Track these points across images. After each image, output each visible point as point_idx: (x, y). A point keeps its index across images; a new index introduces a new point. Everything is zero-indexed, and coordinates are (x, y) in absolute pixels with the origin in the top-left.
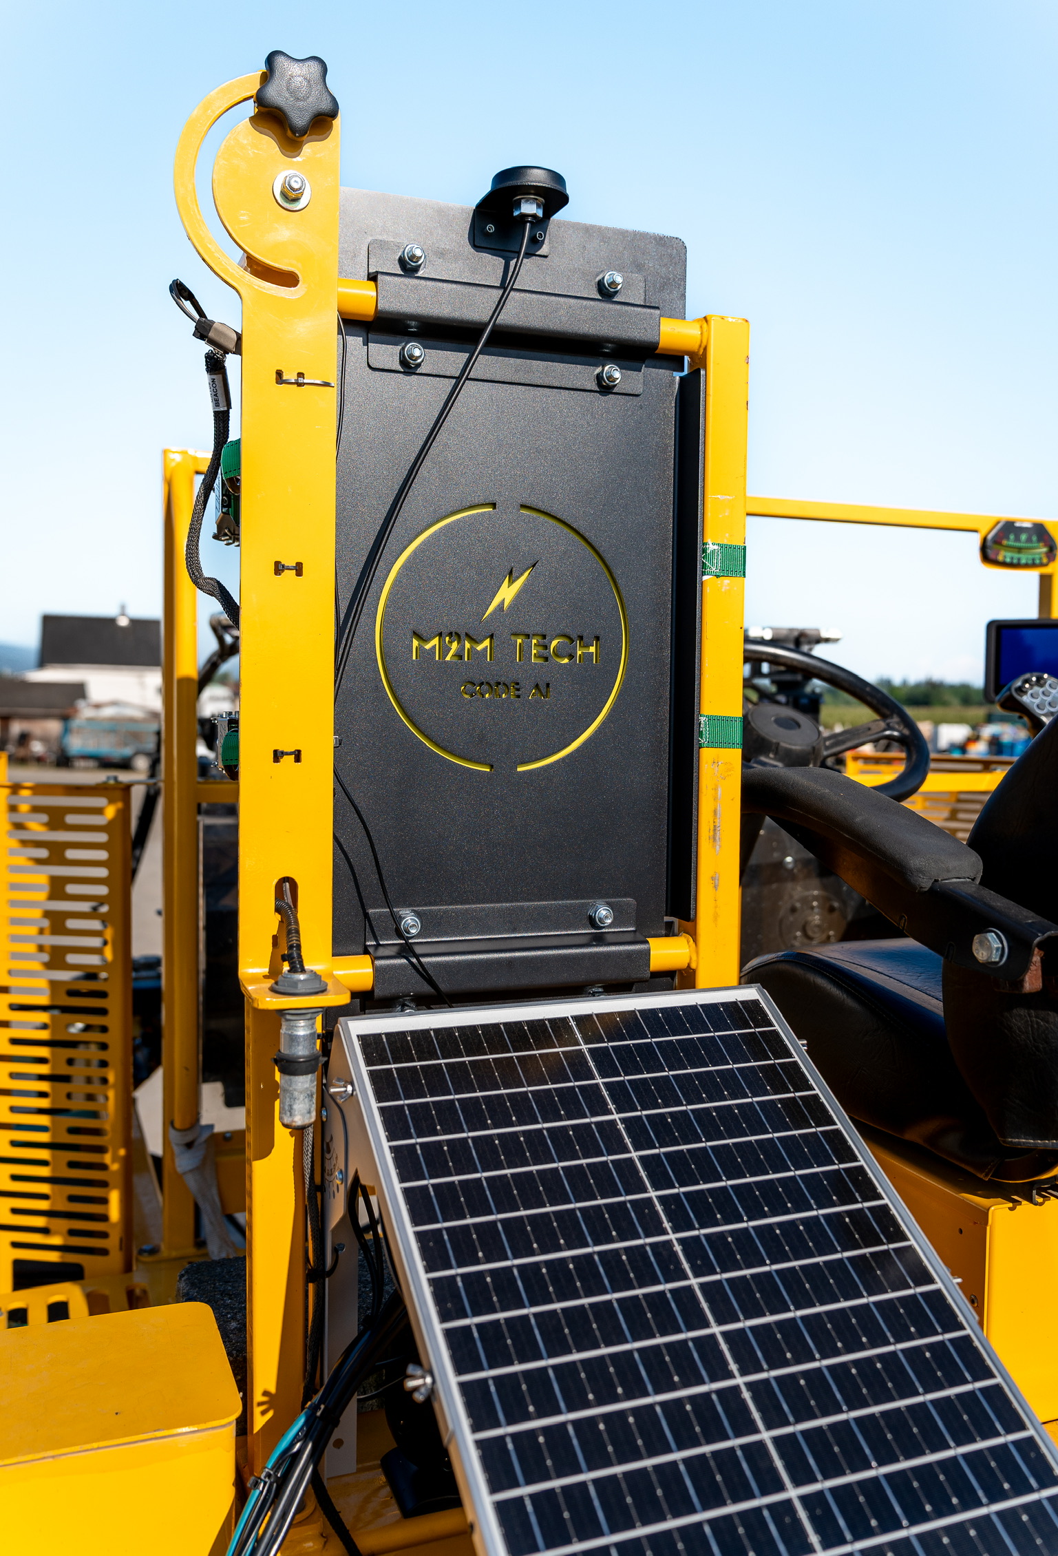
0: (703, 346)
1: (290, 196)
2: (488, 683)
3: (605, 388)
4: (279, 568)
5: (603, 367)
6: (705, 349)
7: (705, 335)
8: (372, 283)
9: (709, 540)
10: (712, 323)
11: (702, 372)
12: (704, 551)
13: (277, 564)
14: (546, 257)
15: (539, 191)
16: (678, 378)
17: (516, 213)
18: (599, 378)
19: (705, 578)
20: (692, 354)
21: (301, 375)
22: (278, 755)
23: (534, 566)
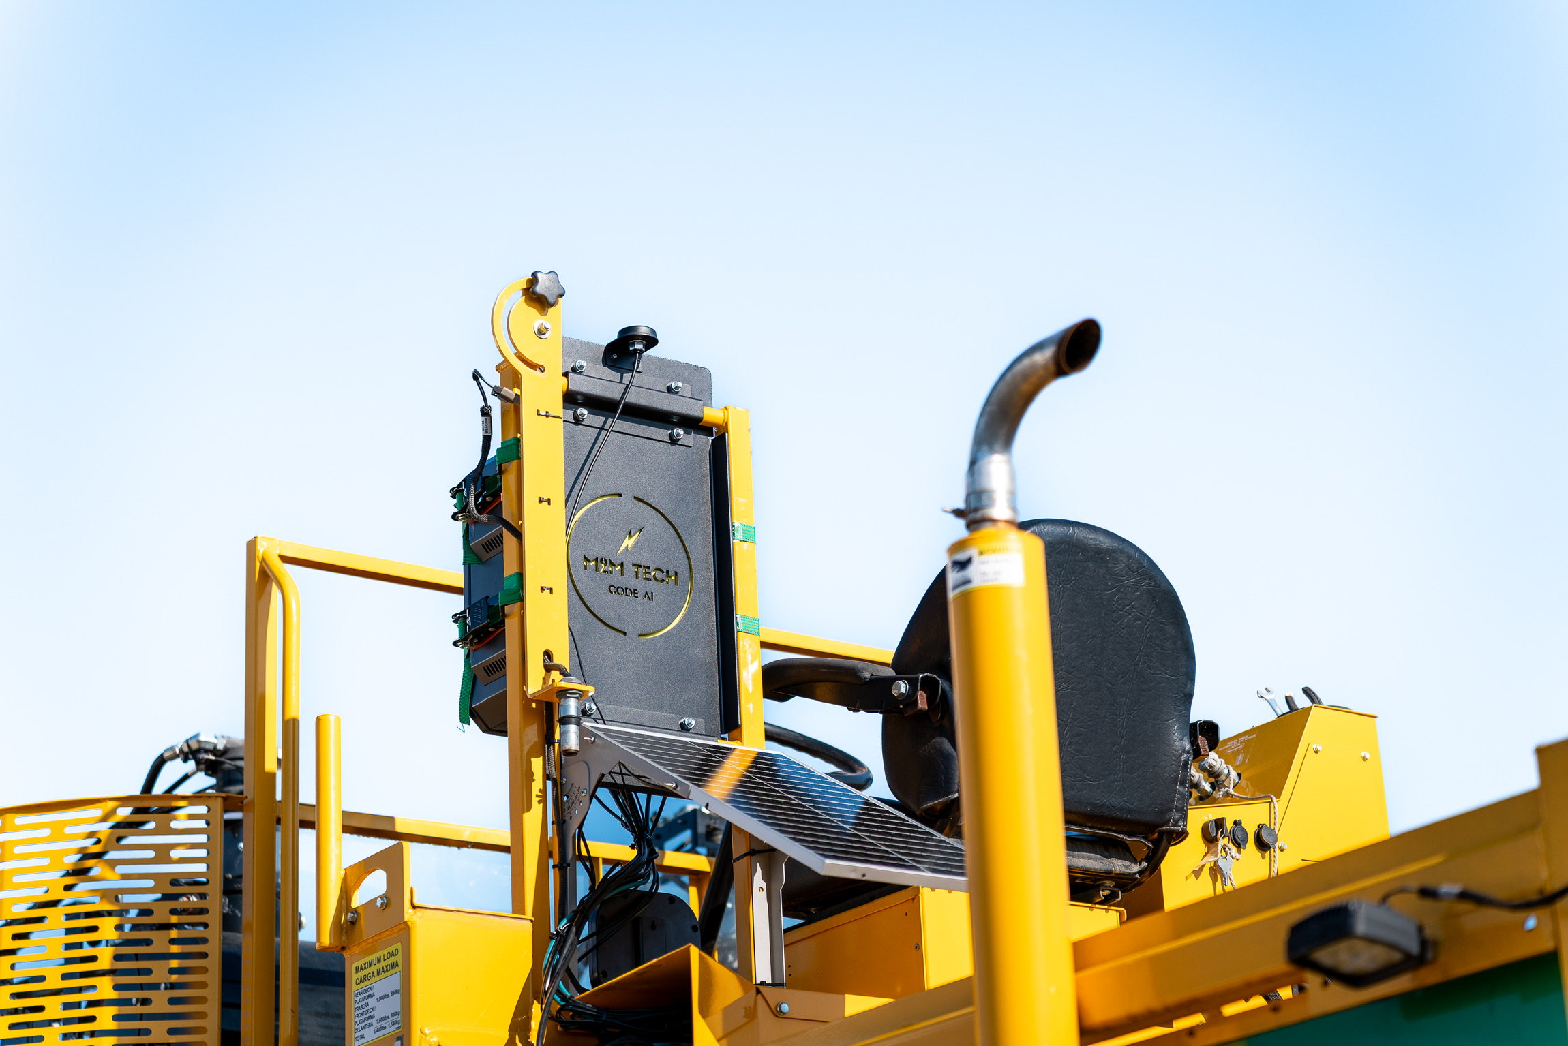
0: (725, 421)
1: (541, 332)
2: (622, 588)
3: (674, 441)
4: (540, 501)
5: (673, 430)
6: (727, 423)
7: (726, 415)
8: (565, 378)
9: (735, 521)
10: (730, 410)
11: (726, 434)
12: (733, 526)
13: (540, 498)
14: (640, 372)
15: (644, 338)
16: (710, 441)
17: (631, 348)
18: (671, 436)
19: (734, 541)
20: (718, 426)
21: (547, 412)
22: (543, 589)
23: (641, 530)
